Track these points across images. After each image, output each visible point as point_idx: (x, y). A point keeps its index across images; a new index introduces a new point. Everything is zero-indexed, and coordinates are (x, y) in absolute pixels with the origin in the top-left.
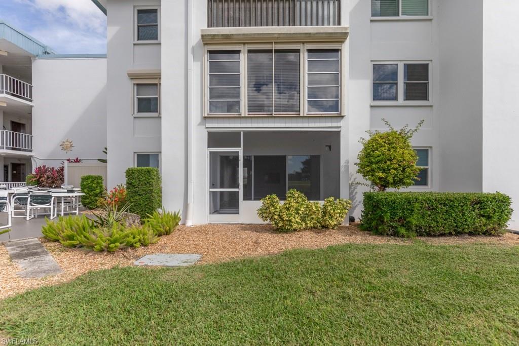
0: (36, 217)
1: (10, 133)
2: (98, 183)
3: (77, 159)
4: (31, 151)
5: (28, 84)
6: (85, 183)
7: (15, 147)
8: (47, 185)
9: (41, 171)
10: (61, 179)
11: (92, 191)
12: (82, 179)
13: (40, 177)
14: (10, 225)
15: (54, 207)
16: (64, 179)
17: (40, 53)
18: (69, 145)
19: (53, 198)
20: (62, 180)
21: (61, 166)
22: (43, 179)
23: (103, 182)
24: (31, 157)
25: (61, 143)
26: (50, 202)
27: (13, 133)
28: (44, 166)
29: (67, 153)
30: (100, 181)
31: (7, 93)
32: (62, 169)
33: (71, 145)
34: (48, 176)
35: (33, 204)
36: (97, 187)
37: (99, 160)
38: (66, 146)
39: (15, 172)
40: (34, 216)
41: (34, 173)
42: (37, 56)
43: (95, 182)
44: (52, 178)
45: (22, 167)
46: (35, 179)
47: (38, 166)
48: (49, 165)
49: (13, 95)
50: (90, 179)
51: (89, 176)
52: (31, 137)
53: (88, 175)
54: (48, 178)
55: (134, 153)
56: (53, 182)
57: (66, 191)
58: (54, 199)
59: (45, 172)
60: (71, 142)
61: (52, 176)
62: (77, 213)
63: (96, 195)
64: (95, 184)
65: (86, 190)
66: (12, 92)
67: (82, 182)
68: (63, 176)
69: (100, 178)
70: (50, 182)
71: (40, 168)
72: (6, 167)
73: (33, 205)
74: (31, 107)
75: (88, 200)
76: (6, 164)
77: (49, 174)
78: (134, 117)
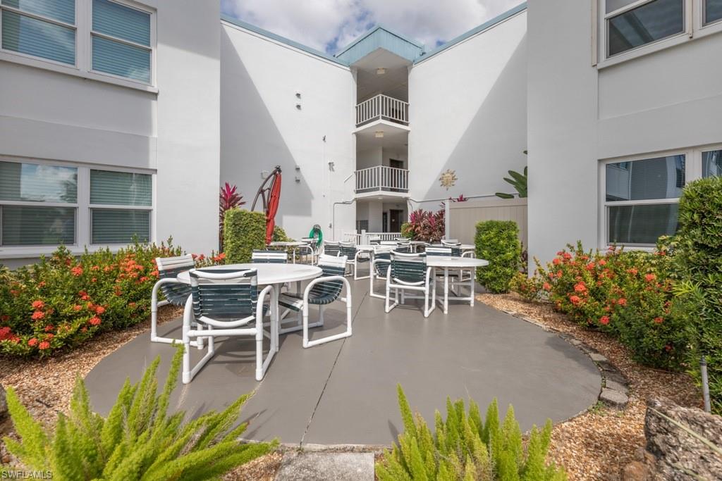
0: (403, 303)
1: (389, 169)
2: (510, 238)
3: (461, 197)
4: (407, 191)
5: (405, 103)
6: (483, 237)
7: (393, 187)
8: (424, 237)
9: (418, 217)
10: (440, 229)
11: (497, 254)
12: (477, 228)
13: (416, 226)
14: (349, 333)
15: (431, 288)
16: (444, 228)
17: (417, 56)
18: (451, 178)
19: (429, 269)
20: (442, 230)
21: (440, 209)
22: (419, 228)
23: (520, 235)
24: (407, 199)
25: (441, 177)
26: (423, 279)
27: (392, 170)
28: (421, 211)
29: (447, 189)
30: (514, 233)
31: (383, 118)
32: (442, 214)
33: (453, 178)
34: (424, 224)
35: (396, 279)
36: (507, 247)
37: (498, 195)
38: (446, 180)
39: (393, 220)
40: (400, 301)
41: (409, 221)
42: (414, 61)
43: (505, 234)
44: (430, 227)
45: (400, 214)
46: (410, 229)
47: (414, 210)
48: (427, 209)
49: (392, 120)
50: (494, 229)
51: (491, 222)
52: (407, 172)
53: (489, 220)
54: (425, 227)
55: (600, 161)
56: (430, 233)
57: (449, 251)
58: (432, 271)
59: (422, 219)
60: (453, 173)
61: (429, 224)
62: (472, 302)
63: (506, 264)
64: (503, 239)
65: (485, 252)
66: (391, 117)
67: (479, 234)
68: (443, 224)
69: (510, 226)
70: (427, 232)
71: (415, 213)
72: (385, 214)
73: (395, 282)
74: (407, 132)
75: (490, 274)
76: (385, 211)
77: (425, 221)
78: (600, 71)
